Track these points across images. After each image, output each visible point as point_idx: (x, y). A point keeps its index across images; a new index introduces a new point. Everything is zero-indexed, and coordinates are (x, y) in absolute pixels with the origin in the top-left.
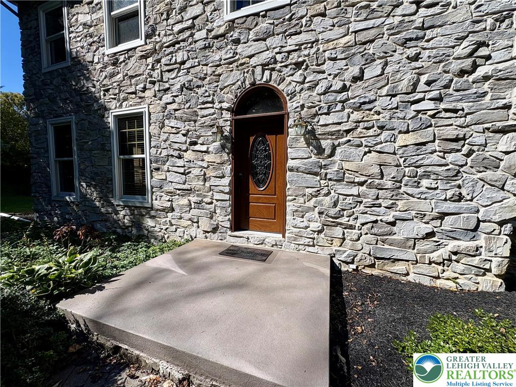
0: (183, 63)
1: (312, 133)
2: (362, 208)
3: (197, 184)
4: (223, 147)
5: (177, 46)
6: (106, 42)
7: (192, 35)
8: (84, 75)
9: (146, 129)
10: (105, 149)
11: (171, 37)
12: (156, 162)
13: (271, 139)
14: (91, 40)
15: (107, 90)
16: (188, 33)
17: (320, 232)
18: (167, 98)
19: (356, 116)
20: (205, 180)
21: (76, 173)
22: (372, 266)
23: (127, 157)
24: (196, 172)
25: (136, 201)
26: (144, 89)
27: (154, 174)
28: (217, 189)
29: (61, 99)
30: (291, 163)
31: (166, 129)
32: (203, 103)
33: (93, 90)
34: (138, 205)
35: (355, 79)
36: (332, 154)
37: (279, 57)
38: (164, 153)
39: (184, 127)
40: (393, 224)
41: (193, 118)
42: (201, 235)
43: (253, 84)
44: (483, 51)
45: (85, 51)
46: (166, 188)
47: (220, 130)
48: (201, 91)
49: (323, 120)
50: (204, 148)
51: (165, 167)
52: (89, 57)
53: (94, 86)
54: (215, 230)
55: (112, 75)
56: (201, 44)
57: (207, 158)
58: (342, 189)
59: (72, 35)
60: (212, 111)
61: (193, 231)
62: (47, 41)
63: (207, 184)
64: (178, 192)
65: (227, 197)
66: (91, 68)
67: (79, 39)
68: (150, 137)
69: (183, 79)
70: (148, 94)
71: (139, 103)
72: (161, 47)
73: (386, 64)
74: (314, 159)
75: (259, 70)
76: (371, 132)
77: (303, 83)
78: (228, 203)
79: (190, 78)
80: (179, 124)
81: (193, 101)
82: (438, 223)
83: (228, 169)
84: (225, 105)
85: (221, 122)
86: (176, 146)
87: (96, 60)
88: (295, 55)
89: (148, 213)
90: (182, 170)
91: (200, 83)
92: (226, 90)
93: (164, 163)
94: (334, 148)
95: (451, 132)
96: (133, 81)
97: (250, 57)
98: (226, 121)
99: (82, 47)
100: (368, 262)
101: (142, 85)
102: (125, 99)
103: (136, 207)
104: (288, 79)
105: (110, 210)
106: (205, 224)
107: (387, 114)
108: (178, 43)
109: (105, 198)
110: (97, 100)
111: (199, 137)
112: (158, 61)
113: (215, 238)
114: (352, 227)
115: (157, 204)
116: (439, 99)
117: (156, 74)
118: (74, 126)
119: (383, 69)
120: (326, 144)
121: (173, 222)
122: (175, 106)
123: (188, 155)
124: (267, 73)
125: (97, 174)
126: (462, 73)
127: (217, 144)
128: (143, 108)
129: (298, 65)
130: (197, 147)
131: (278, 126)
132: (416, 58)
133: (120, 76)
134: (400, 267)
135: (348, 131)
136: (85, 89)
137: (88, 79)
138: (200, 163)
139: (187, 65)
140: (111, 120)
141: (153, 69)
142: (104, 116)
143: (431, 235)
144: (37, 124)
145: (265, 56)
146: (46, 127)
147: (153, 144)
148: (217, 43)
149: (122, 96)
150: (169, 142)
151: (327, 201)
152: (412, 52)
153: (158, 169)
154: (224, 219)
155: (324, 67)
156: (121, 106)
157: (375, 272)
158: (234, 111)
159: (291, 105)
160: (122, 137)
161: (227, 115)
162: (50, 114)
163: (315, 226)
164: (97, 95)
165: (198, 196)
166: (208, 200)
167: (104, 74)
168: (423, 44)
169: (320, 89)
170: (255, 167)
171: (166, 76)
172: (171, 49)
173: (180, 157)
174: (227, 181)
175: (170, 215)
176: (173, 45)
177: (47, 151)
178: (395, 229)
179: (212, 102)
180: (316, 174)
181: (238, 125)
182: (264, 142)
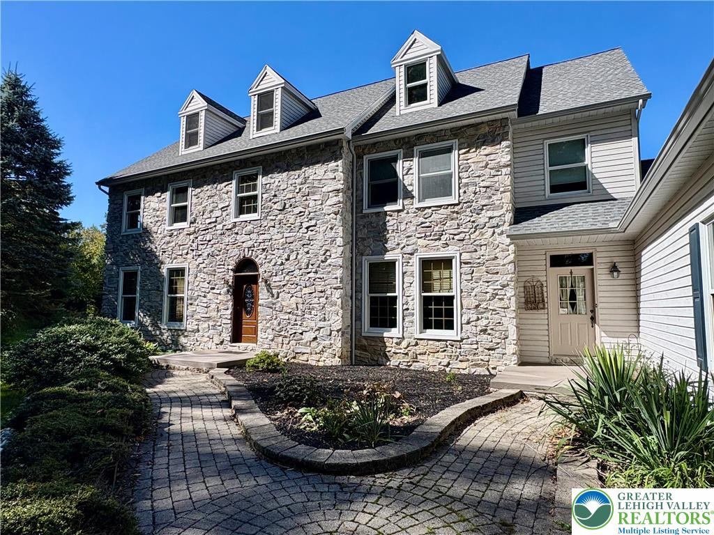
0: (210, 241)
1: (269, 285)
2: (290, 326)
3: (214, 314)
4: (228, 291)
5: (207, 231)
6: (167, 222)
7: (215, 226)
8: (150, 240)
9: (186, 277)
10: (159, 290)
11: (204, 226)
12: (191, 299)
13: (254, 286)
14: (157, 219)
15: (165, 252)
16: (213, 225)
17: (272, 340)
18: (200, 260)
19: (287, 278)
20: (218, 311)
21: (137, 306)
22: (294, 358)
23: (173, 295)
24: (213, 306)
25: (176, 325)
26: (187, 253)
27: (189, 307)
28: (224, 317)
29: (132, 254)
30: (260, 302)
31: (198, 279)
32: (219, 265)
33: (155, 250)
34: (177, 328)
35: (287, 260)
36: (278, 297)
37: (255, 244)
38: (196, 294)
39: (208, 278)
40: (302, 334)
41: (213, 273)
42: (214, 347)
43: (244, 257)
44: (328, 253)
45: (152, 225)
46: (195, 317)
47: (227, 282)
48: (218, 258)
49: (275, 279)
50: (218, 291)
51: (196, 303)
52: (155, 229)
53: (156, 248)
54: (222, 343)
55: (169, 243)
56: (219, 232)
57: (219, 297)
58: (282, 316)
59: (145, 214)
60: (224, 270)
61: (210, 344)
62: (127, 214)
63: (219, 314)
64: (203, 319)
65: (229, 321)
66: (154, 235)
67: (149, 217)
68: (188, 283)
69: (209, 250)
70: (189, 256)
71: (183, 262)
72: (198, 231)
73: (298, 254)
74: (270, 299)
75: (246, 250)
76: (293, 286)
77: (266, 259)
78: (229, 325)
79: (213, 249)
80: (206, 276)
81: (214, 263)
82: (317, 332)
83: (230, 304)
84: (230, 267)
85: (227, 277)
86: (203, 290)
87: (159, 232)
88: (262, 244)
89: (183, 334)
90: (205, 305)
91: (218, 253)
92: (231, 258)
93: (195, 300)
94: (278, 294)
95: (320, 288)
96: (181, 247)
97: (243, 242)
98: (230, 277)
99: (151, 223)
100: (292, 356)
101: (186, 251)
102: (175, 258)
103: (175, 330)
104: (260, 256)
105: (158, 333)
106: (217, 340)
107: (298, 278)
108: (208, 229)
109: (155, 324)
110: (156, 257)
111: (216, 285)
112: (197, 238)
113: (221, 348)
114: (286, 337)
115: (189, 327)
116: (316, 272)
117: (194, 245)
118: (139, 273)
119: (297, 256)
120: (275, 291)
121: (198, 339)
122: (204, 265)
123: (209, 296)
124: (250, 252)
125: (151, 307)
126: (322, 262)
127: (225, 289)
128: (185, 265)
129: (264, 250)
130: (214, 291)
131: (254, 280)
132: (308, 253)
133: (173, 243)
134: (305, 357)
135: (284, 285)
136: (150, 249)
137: (152, 243)
138: (216, 301)
139: (212, 242)
140: (164, 271)
141: (193, 242)
142: (160, 268)
143: (315, 339)
144: (112, 270)
145: (250, 244)
146: (118, 272)
147: (190, 288)
148: (228, 233)
149: (174, 256)
150: (199, 287)
151: (275, 322)
152: (306, 250)
153: (191, 304)
154: (227, 336)
155: (274, 252)
156: (172, 262)
157: (296, 361)
158: (235, 271)
159: (261, 270)
160: (172, 282)
161: (231, 273)
162: (123, 263)
163: (271, 337)
164: (157, 254)
165: (214, 321)
166: (219, 324)
167: (163, 241)
168: (310, 247)
169: (272, 263)
170: (246, 303)
171: (200, 247)
172: (204, 232)
173: (205, 297)
174: (229, 312)
175: (197, 334)
176: (205, 230)
177: (117, 290)
178: (303, 337)
179: (224, 265)
180: (271, 308)
181: (236, 279)
182: (251, 289)
